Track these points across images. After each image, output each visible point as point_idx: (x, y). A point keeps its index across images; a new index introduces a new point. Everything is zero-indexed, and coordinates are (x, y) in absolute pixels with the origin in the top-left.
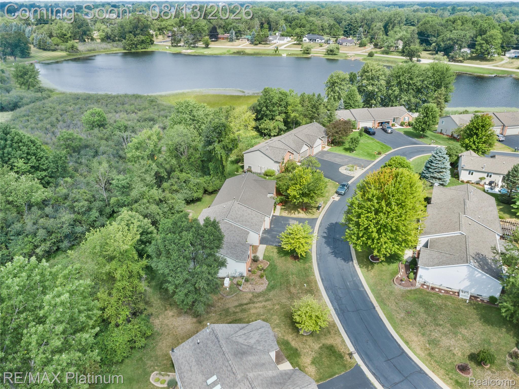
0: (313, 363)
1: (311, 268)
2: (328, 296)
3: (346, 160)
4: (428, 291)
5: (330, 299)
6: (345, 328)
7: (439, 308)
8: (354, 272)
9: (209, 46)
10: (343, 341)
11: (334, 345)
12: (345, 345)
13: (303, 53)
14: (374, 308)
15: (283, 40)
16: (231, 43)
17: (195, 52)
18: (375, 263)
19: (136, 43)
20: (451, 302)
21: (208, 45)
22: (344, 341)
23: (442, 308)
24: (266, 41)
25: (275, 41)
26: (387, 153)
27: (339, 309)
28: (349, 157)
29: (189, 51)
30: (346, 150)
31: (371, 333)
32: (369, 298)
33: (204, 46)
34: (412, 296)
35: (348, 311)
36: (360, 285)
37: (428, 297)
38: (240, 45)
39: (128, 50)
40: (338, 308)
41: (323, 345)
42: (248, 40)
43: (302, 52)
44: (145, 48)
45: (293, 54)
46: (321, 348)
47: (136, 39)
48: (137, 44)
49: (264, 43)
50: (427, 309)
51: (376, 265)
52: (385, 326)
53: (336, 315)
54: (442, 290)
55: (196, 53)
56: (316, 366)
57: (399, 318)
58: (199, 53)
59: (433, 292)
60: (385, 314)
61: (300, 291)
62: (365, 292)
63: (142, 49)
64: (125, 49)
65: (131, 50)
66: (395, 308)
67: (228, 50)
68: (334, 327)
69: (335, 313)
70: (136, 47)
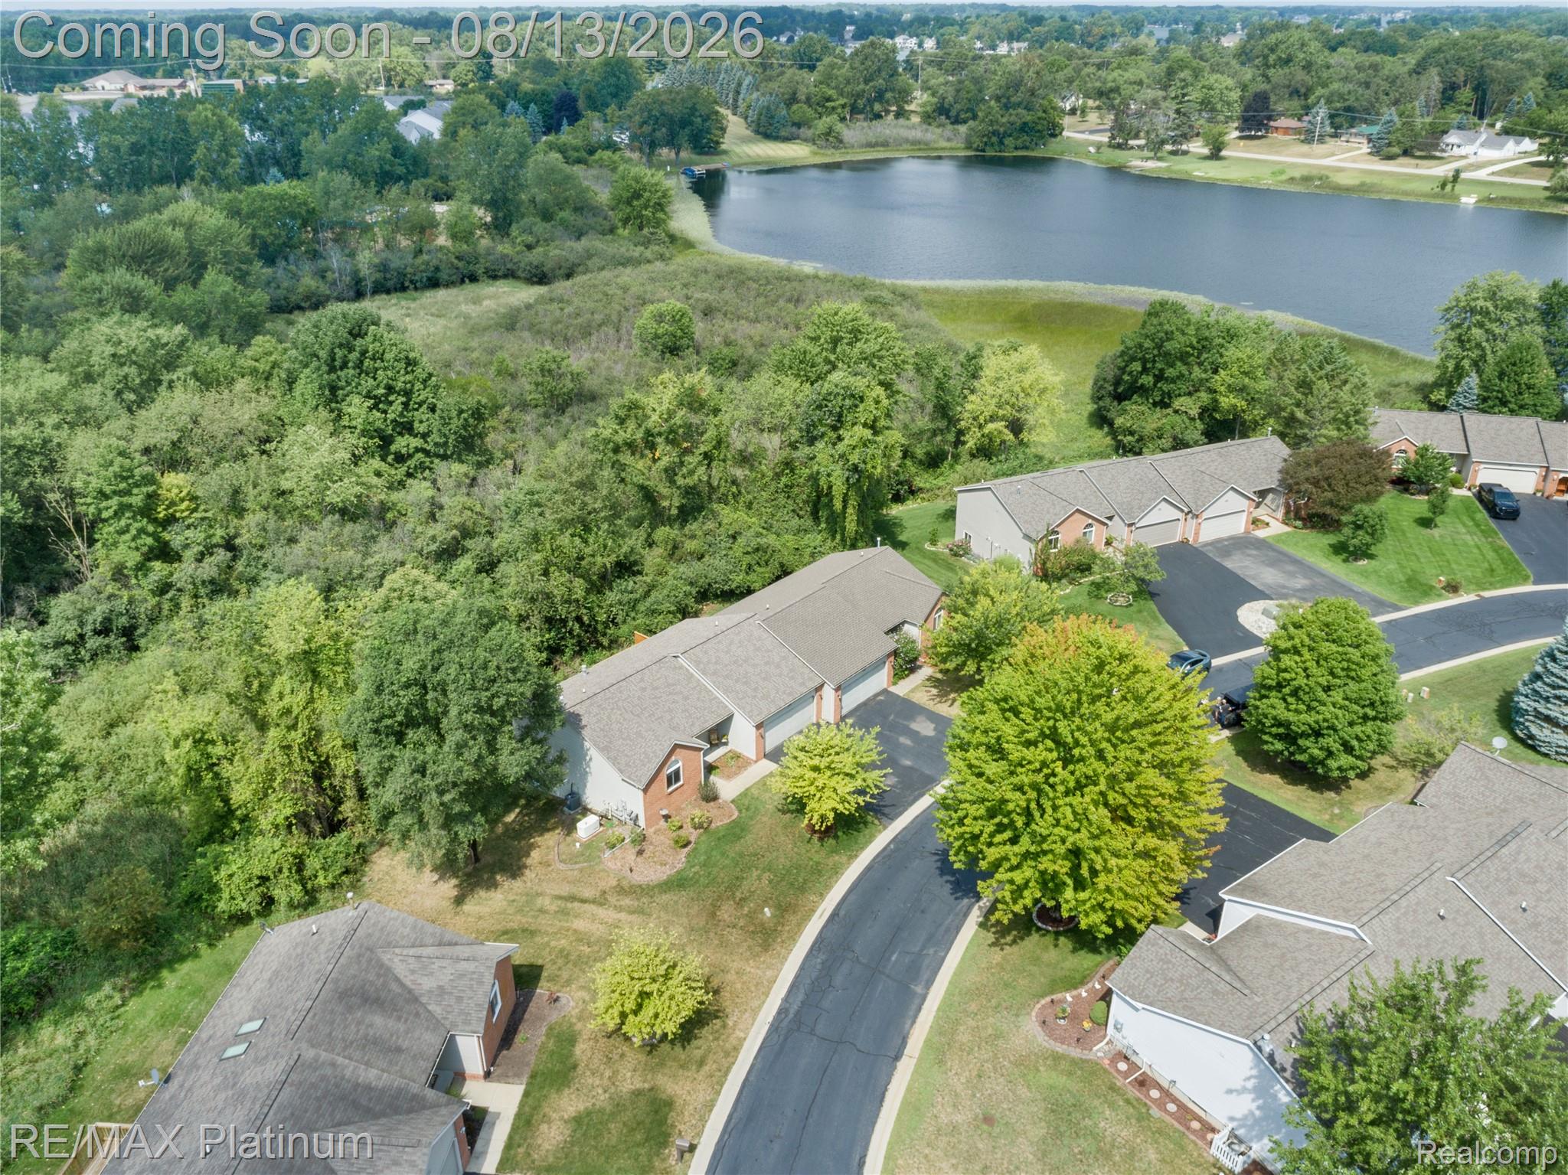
0: (578, 1120)
1: (837, 871)
2: (802, 968)
3: (1300, 582)
4: (1120, 1082)
5: (797, 977)
6: (753, 1074)
7: (1099, 1150)
8: (947, 930)
9: (1224, 153)
10: (710, 1106)
11: (679, 1102)
12: (703, 1121)
13: (1548, 198)
14: (897, 1057)
15: (1502, 146)
16: (1305, 148)
17: (1168, 169)
18: (1039, 929)
19: (1002, 130)
20: (1160, 1153)
21: (1220, 150)
22: (713, 1106)
23: (1108, 1156)
24: (1435, 146)
25: (1463, 151)
26: (1487, 594)
27: (791, 1016)
28: (1321, 574)
29: (1151, 165)
30: (1339, 549)
31: (810, 1120)
32: (914, 1022)
33: (1206, 151)
34: (1048, 1077)
35: (812, 1032)
36: (925, 976)
37: (1096, 1102)
38: (1333, 155)
39: (977, 150)
40: (792, 1012)
41: (651, 1089)
42: (1370, 141)
43: (1548, 194)
44: (1026, 148)
45: (1504, 199)
46: (637, 1093)
47: (1004, 120)
48: (1006, 135)
49: (1418, 153)
50: (1058, 1135)
51: (1035, 937)
52: (874, 1123)
53: (767, 1027)
54: (1175, 1100)
55: (1172, 172)
56: (574, 1131)
57: (944, 1119)
58: (1179, 171)
59: (1133, 1093)
60: (909, 1090)
61: (742, 923)
62: (917, 1001)
63: (1016, 148)
64: (969, 147)
65: (983, 151)
66: (959, 1088)
67: (1277, 168)
68: (727, 1054)
69: (770, 1019)
70: (1001, 143)
